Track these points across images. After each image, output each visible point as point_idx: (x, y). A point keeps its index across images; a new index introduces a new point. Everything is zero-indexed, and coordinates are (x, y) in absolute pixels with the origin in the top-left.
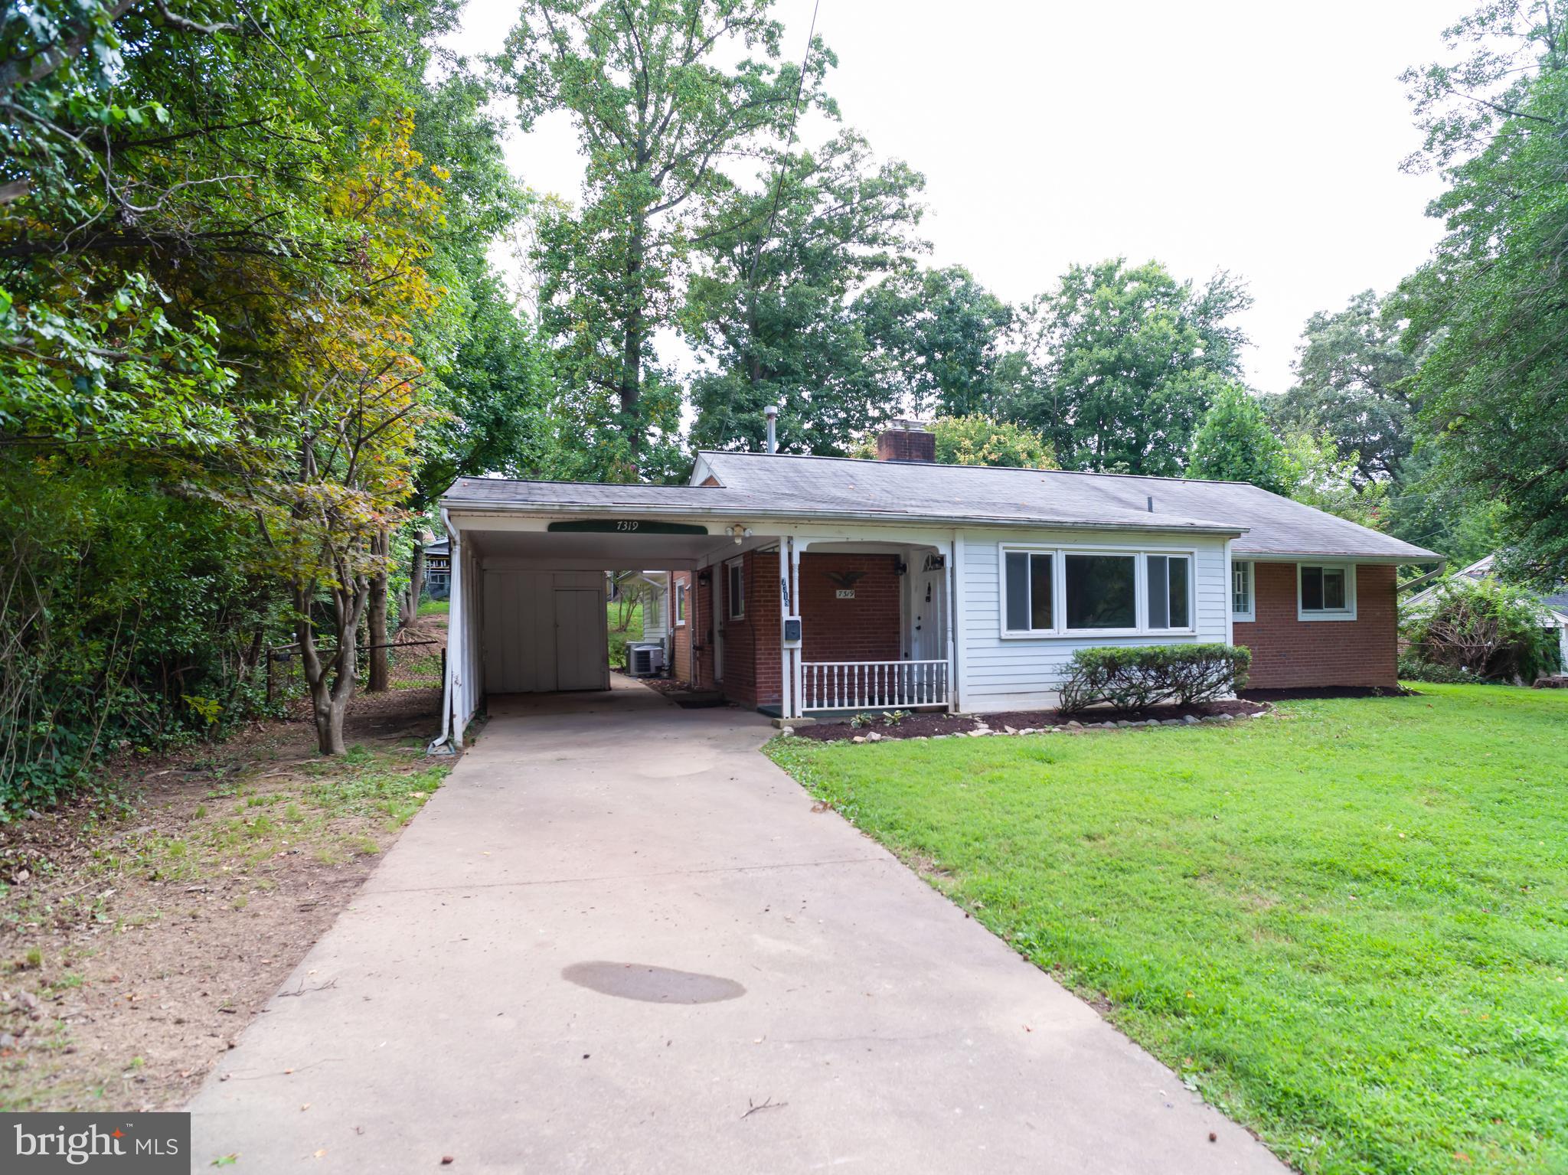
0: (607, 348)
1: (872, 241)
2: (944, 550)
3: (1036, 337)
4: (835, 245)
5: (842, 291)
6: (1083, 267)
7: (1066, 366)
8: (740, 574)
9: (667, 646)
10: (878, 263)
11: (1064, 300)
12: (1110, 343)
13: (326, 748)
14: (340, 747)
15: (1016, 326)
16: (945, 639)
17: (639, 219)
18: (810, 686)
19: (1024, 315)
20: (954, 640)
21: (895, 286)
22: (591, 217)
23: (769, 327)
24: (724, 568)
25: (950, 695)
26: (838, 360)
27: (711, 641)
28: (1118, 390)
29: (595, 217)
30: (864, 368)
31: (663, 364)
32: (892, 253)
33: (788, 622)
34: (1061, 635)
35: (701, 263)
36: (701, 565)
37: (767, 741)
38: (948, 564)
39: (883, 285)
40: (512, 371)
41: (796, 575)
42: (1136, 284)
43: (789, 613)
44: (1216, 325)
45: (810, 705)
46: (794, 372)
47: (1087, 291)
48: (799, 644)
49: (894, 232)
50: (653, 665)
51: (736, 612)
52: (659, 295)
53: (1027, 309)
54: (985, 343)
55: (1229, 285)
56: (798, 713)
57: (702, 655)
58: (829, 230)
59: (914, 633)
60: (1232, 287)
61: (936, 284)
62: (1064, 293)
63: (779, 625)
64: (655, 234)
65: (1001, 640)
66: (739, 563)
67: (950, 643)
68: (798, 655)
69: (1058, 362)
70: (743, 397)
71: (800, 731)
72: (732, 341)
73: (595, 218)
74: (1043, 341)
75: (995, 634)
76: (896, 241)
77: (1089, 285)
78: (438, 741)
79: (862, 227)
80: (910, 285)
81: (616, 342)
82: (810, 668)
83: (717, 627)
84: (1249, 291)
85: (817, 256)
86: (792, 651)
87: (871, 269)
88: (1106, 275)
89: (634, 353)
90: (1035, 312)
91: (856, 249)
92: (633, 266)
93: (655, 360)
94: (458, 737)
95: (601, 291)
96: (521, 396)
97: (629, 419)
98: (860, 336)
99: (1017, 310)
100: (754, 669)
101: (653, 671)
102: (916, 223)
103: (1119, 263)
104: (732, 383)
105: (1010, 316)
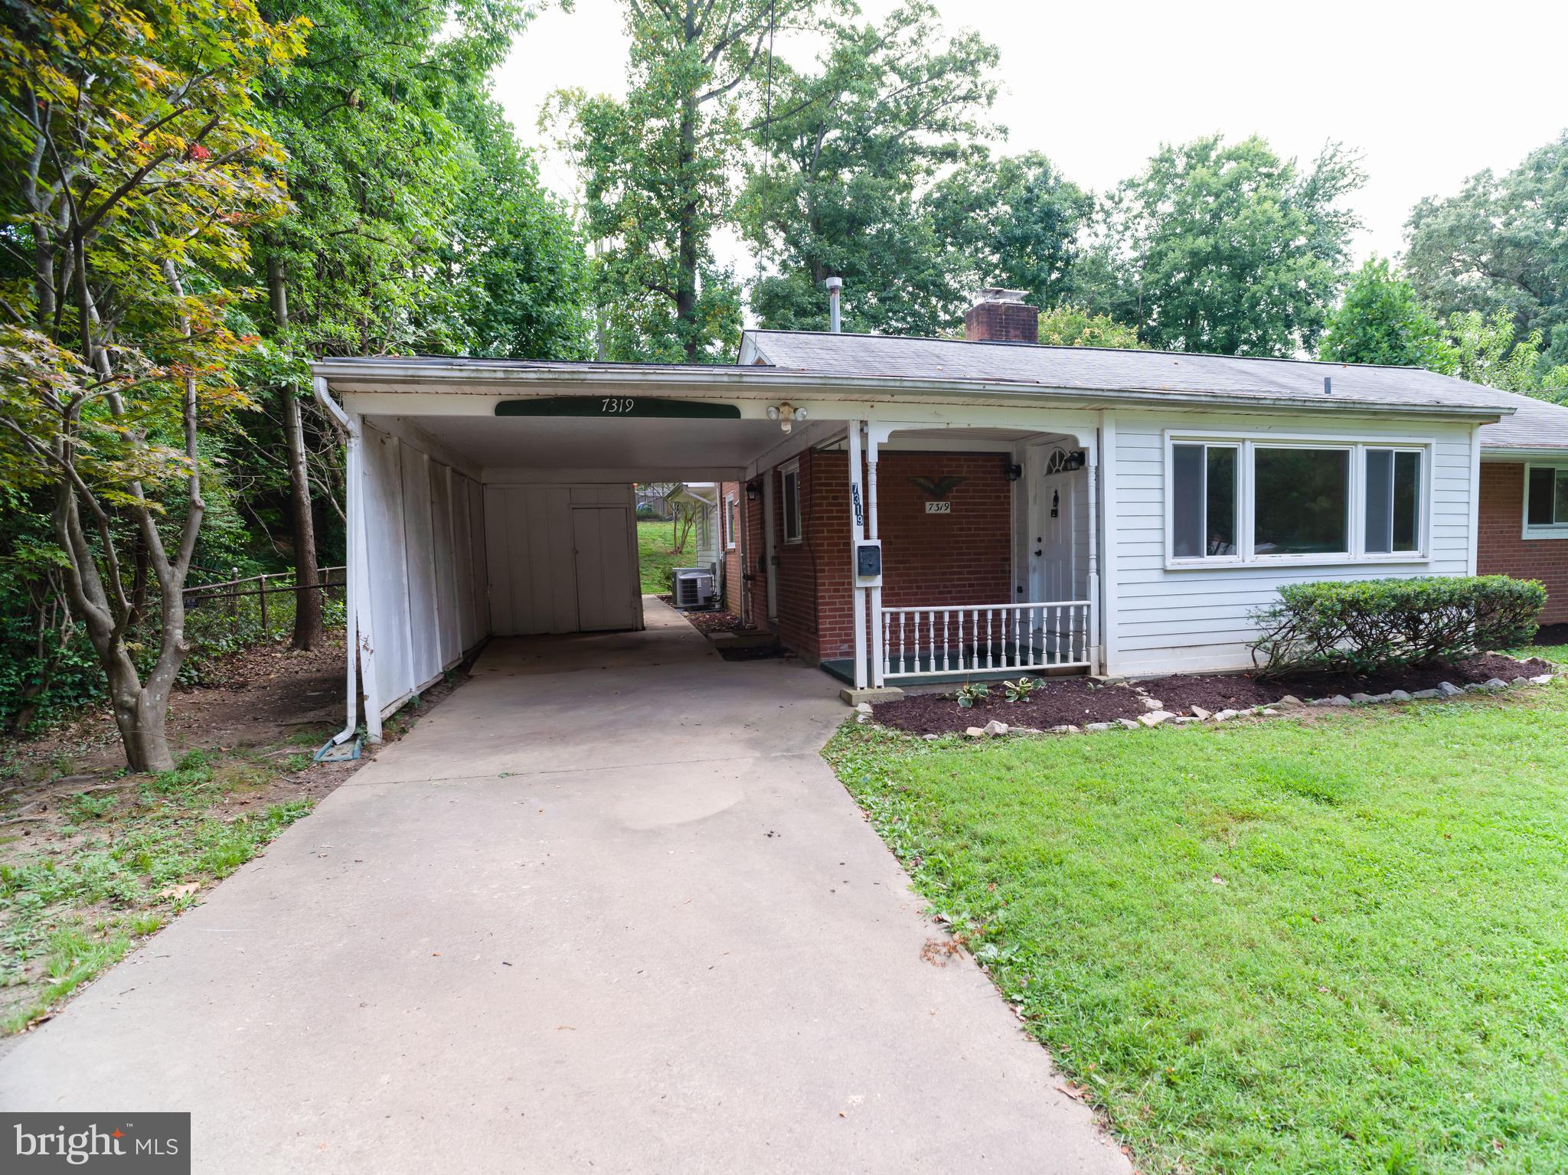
0: (659, 249)
1: (942, 127)
2: (1086, 441)
3: (1121, 228)
4: (902, 134)
5: (908, 187)
6: (1175, 148)
7: (1152, 262)
8: (797, 483)
9: (718, 572)
10: (949, 154)
11: (1151, 185)
12: (1205, 232)
13: (137, 761)
14: (163, 759)
15: (1098, 217)
16: (1084, 571)
17: (691, 104)
18: (894, 645)
19: (1108, 205)
20: (1098, 572)
21: (966, 179)
22: (637, 100)
23: (832, 224)
24: (777, 475)
25: (1094, 651)
26: (905, 258)
27: (764, 570)
28: (1209, 283)
29: (640, 101)
30: (934, 267)
31: (719, 266)
32: (963, 141)
33: (860, 548)
34: (1248, 564)
35: (761, 158)
36: (750, 475)
37: (833, 732)
38: (1092, 461)
39: (955, 177)
40: (541, 259)
41: (873, 478)
42: (1233, 164)
43: (863, 536)
44: (1324, 208)
45: (894, 668)
46: (859, 272)
47: (1177, 176)
48: (878, 581)
49: (965, 118)
50: (701, 595)
51: (792, 533)
52: (713, 191)
53: (1112, 198)
54: (1066, 235)
55: (1341, 160)
56: (878, 681)
57: (754, 585)
58: (895, 117)
59: (1033, 560)
60: (1345, 162)
61: (1010, 175)
62: (1151, 178)
63: (849, 551)
64: (708, 121)
65: (1166, 571)
66: (794, 467)
67: (1093, 576)
68: (877, 597)
69: (1142, 258)
70: (806, 300)
71: (883, 712)
72: (792, 241)
73: (644, 104)
74: (1128, 233)
75: (1157, 563)
76: (968, 128)
77: (1180, 169)
78: (340, 738)
79: (929, 112)
80: (983, 178)
81: (669, 244)
82: (895, 617)
83: (770, 552)
84: (1364, 167)
85: (882, 145)
86: (868, 592)
87: (941, 161)
88: (1200, 155)
89: (689, 255)
90: (1121, 201)
91: (924, 137)
92: (686, 157)
93: (711, 261)
94: (374, 728)
95: (652, 186)
96: (552, 290)
97: (685, 326)
98: (929, 232)
99: (1100, 200)
100: (816, 610)
101: (701, 602)
102: (989, 104)
103: (1216, 140)
104: (794, 284)
105: (1091, 206)
